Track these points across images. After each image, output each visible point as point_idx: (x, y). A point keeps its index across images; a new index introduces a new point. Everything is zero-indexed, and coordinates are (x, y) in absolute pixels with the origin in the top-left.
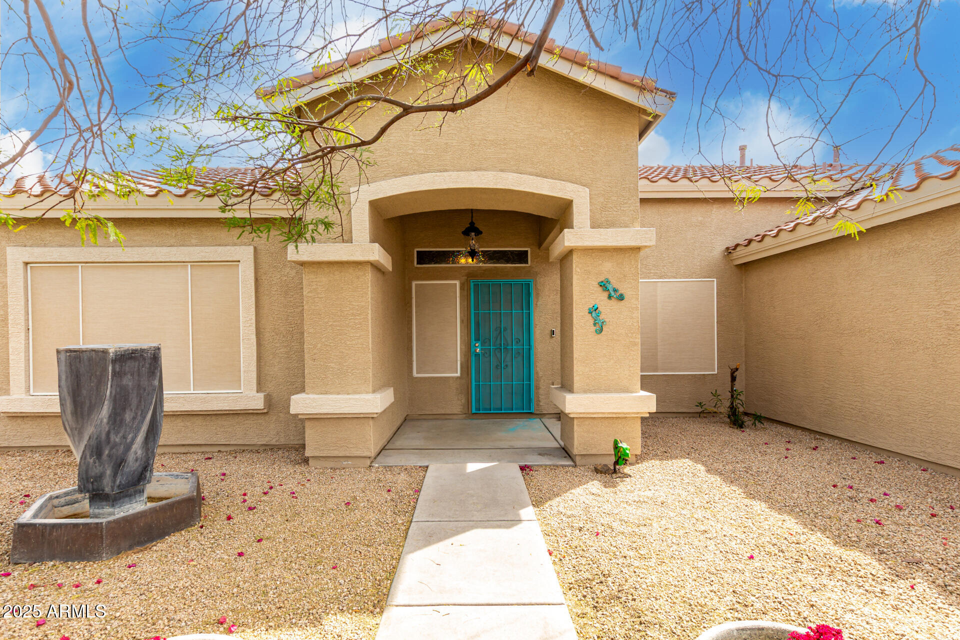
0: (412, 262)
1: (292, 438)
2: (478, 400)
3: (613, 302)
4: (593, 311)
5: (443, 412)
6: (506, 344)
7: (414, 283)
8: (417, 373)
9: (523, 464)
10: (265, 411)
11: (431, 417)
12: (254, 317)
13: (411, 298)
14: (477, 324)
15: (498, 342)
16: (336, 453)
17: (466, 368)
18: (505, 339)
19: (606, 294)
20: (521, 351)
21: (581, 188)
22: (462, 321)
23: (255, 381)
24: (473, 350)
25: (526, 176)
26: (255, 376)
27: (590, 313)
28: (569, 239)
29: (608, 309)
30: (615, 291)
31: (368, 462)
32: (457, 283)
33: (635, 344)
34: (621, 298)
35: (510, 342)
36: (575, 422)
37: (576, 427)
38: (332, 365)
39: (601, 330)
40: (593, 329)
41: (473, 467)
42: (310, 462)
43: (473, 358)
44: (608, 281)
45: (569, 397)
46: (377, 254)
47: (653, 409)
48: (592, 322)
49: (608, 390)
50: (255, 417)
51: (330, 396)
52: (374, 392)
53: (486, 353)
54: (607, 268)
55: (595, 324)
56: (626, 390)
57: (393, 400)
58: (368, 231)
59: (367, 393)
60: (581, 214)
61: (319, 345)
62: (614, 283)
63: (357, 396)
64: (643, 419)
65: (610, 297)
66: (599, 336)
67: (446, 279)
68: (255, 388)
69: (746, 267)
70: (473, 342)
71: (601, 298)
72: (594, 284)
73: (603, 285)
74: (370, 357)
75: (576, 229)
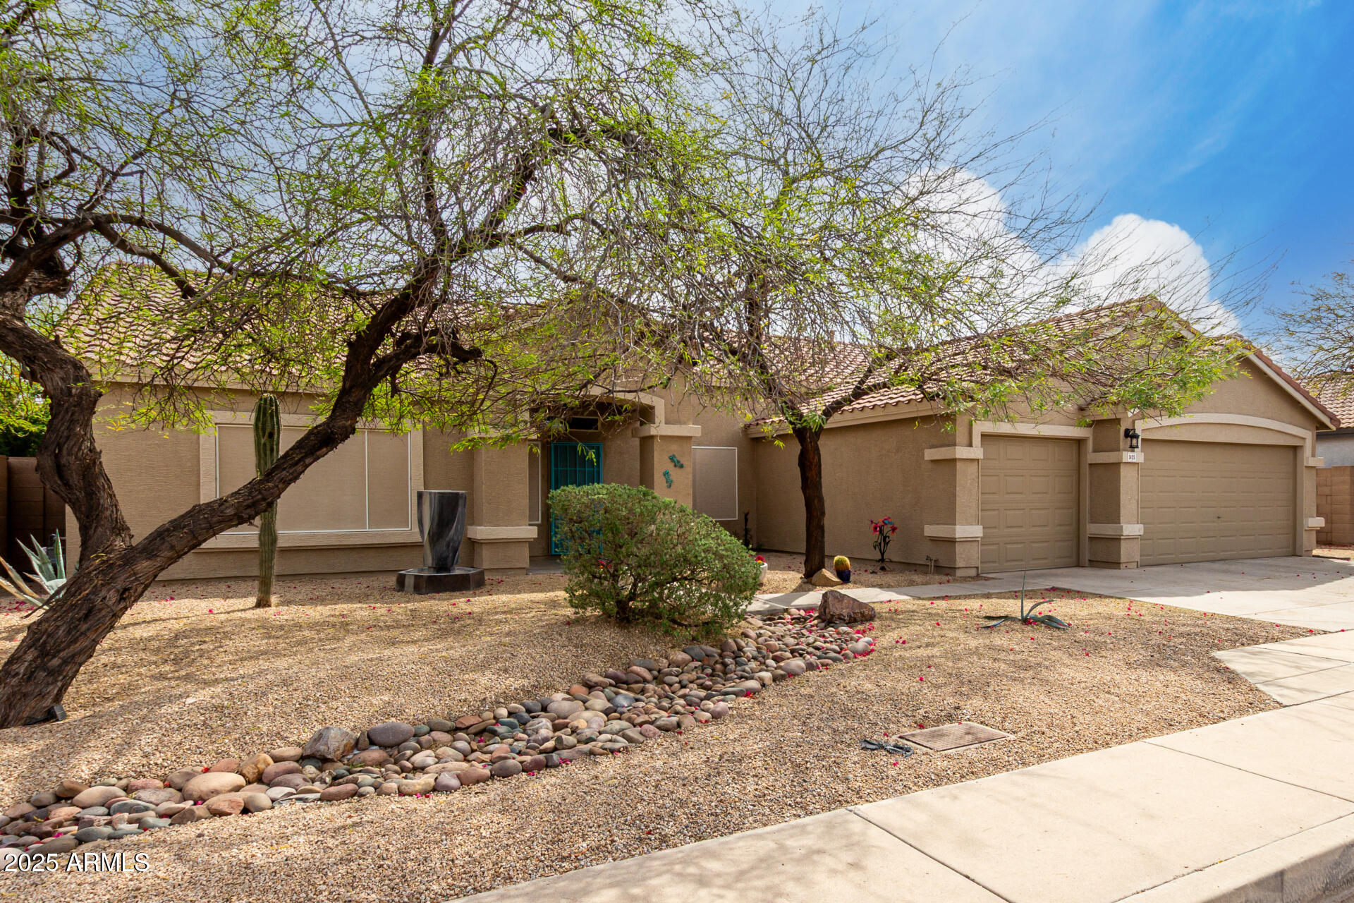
3: (677, 470)
4: (666, 474)
14: (556, 479)
16: (505, 566)
19: (673, 464)
21: (660, 399)
22: (543, 476)
27: (664, 475)
28: (652, 430)
29: (675, 474)
30: (678, 462)
31: (525, 572)
33: (690, 494)
34: (682, 466)
39: (671, 486)
40: (666, 485)
44: (674, 456)
48: (665, 480)
52: (529, 525)
54: (674, 448)
55: (667, 482)
59: (526, 525)
60: (660, 414)
62: (678, 457)
65: (675, 466)
66: (668, 490)
69: (756, 440)
71: (669, 467)
72: (666, 458)
73: (672, 459)
74: (527, 501)
75: (656, 423)
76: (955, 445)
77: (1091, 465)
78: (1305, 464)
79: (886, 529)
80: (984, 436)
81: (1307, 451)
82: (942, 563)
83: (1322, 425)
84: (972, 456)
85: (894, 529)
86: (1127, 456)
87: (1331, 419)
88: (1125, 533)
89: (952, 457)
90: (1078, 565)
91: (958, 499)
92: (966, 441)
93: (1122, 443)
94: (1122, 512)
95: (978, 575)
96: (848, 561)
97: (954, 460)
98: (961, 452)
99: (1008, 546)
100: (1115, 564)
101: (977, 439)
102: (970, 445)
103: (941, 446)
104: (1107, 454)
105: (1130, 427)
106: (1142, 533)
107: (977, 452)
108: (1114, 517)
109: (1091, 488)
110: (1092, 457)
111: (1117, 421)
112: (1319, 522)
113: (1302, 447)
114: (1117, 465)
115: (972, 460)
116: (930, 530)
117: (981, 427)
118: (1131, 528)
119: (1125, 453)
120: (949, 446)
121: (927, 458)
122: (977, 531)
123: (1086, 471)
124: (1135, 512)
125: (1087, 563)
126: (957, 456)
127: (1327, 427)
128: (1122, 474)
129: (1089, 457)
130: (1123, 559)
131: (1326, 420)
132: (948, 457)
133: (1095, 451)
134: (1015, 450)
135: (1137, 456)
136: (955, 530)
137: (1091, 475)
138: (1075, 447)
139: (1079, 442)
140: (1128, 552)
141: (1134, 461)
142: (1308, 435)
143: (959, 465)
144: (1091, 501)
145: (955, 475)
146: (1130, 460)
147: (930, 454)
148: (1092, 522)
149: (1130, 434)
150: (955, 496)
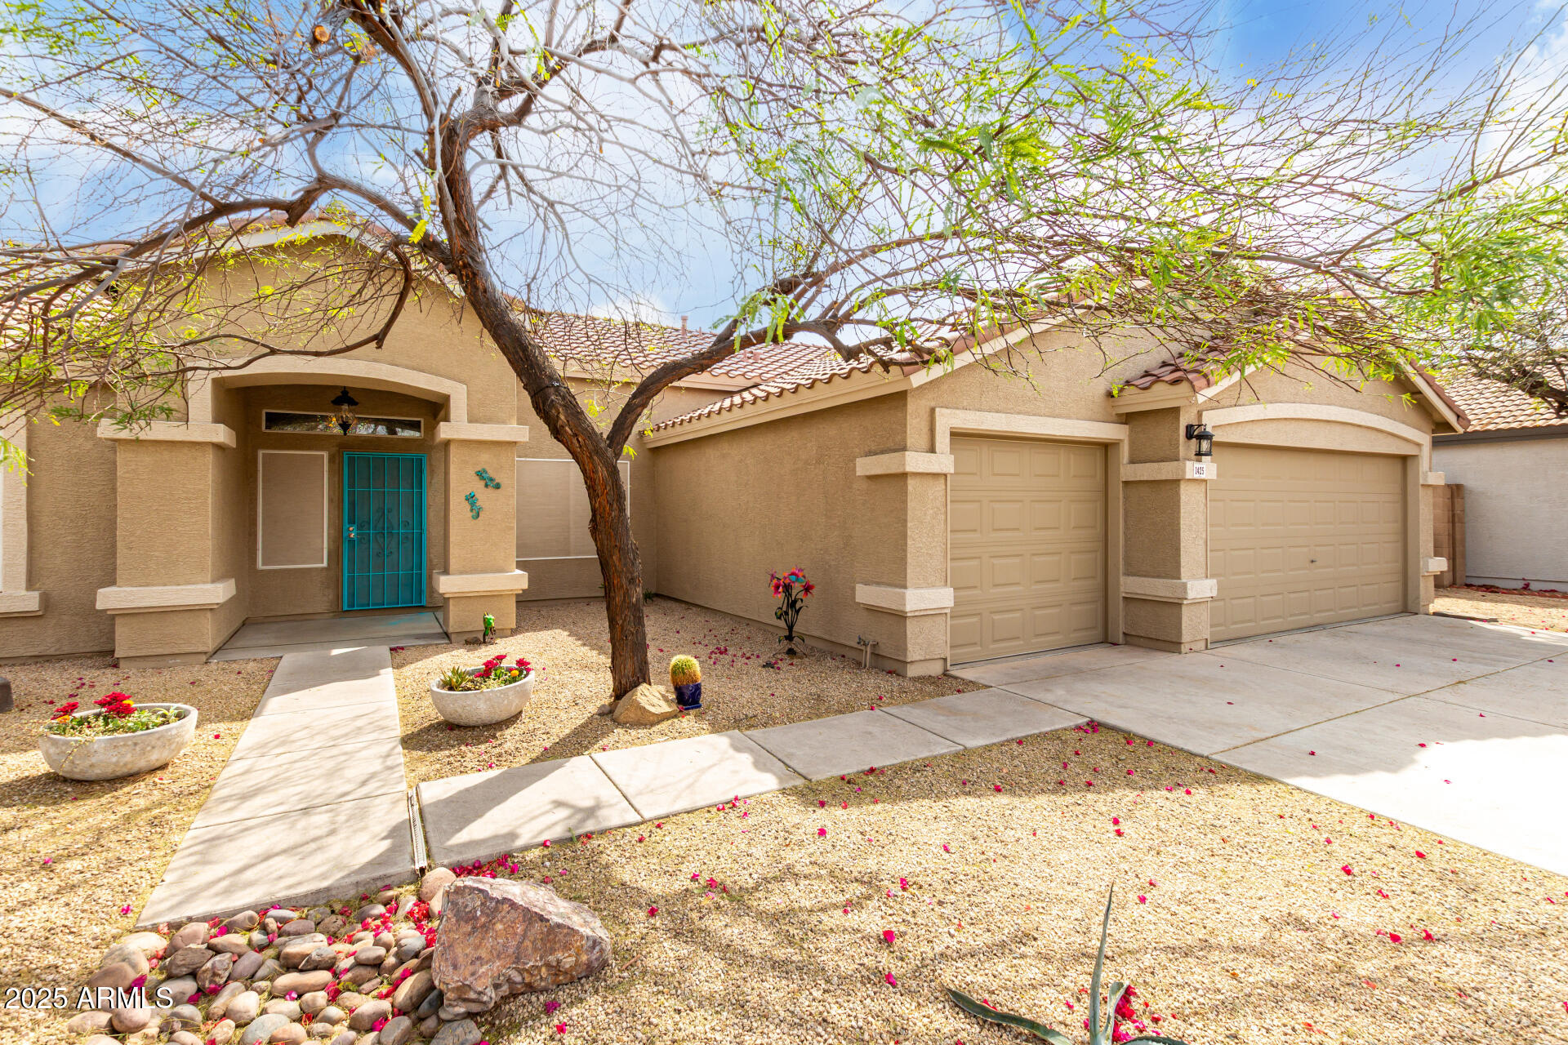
0: (259, 426)
1: (81, 645)
2: (351, 595)
3: (490, 490)
4: (471, 499)
5: (301, 612)
6: (391, 527)
7: (261, 453)
8: (263, 564)
9: (393, 646)
10: (40, 613)
11: (284, 619)
12: (24, 498)
13: (256, 471)
14: (352, 504)
15: (380, 525)
16: (160, 651)
17: (335, 555)
18: (389, 521)
19: (483, 483)
20: (410, 536)
21: (458, 385)
22: (331, 500)
23: (24, 577)
24: (345, 534)
25: (400, 369)
26: (24, 571)
27: (467, 500)
28: (445, 431)
29: (484, 496)
30: (492, 480)
31: (204, 658)
32: (325, 454)
33: (512, 528)
34: (498, 487)
35: (396, 526)
36: (451, 602)
37: (451, 607)
38: (156, 554)
39: (478, 516)
40: (470, 514)
41: (335, 652)
42: (122, 664)
43: (346, 545)
44: (485, 471)
45: (443, 579)
46: (222, 434)
47: (526, 586)
48: (469, 508)
49: (484, 571)
50: (21, 622)
51: (154, 588)
52: (213, 582)
53: (363, 538)
54: (485, 459)
55: (472, 510)
56: (502, 570)
57: (234, 592)
58: (210, 410)
59: (204, 583)
60: (458, 407)
61: (139, 532)
62: (491, 473)
63: (189, 587)
64: (517, 595)
65: (486, 486)
66: (474, 522)
67: (309, 449)
68: (24, 585)
69: (657, 451)
70: (346, 525)
71: (477, 487)
72: (471, 473)
73: (480, 475)
74: (209, 544)
75: (453, 422)
76: (904, 449)
77: (1126, 483)
78: (1421, 482)
79: (797, 589)
80: (956, 435)
81: (1424, 464)
82: (885, 650)
83: (1446, 426)
84: (935, 469)
85: (808, 588)
86: (1191, 469)
87: (1458, 416)
88: (1191, 594)
89: (900, 470)
90: (1106, 640)
91: (909, 542)
92: (924, 442)
93: (1186, 448)
94: (1184, 560)
95: (945, 674)
96: (696, 665)
97: (904, 476)
98: (915, 461)
99: (996, 617)
100: (1170, 644)
101: (943, 441)
102: (932, 450)
103: (883, 452)
104: (1155, 465)
105: (1195, 422)
106: (1214, 594)
107: (943, 461)
108: (1170, 567)
109: (1125, 522)
110: (1128, 471)
111: (1175, 412)
112: (1440, 565)
113: (1415, 457)
114: (1176, 482)
115: (935, 475)
116: (866, 594)
117: (948, 420)
118: (1199, 587)
119: (1189, 464)
120: (895, 451)
121: (860, 472)
122: (943, 597)
123: (1118, 492)
124: (1203, 559)
125: (1121, 639)
126: (908, 469)
127: (1454, 430)
128: (1183, 498)
129: (1122, 470)
130: (1186, 637)
131: (1451, 418)
132: (894, 469)
133: (1132, 461)
134: (1007, 460)
135: (1208, 469)
136: (903, 597)
137: (1126, 498)
138: (1099, 454)
139: (1106, 448)
140: (1194, 625)
141: (1203, 477)
142: (1425, 439)
143: (912, 483)
144: (1126, 540)
145: (905, 502)
146: (1197, 476)
147: (866, 466)
148: (1128, 574)
149: (1196, 434)
150: (904, 536)
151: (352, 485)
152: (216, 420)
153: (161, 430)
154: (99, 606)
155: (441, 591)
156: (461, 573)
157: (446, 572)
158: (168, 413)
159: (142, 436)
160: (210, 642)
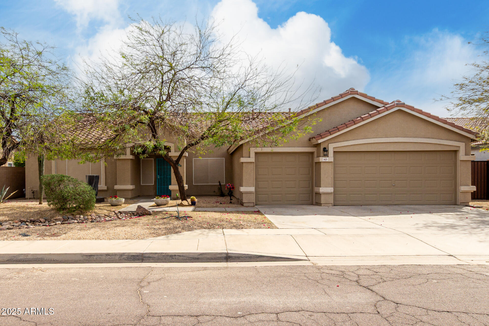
2: (158, 191)
7: (141, 159)
8: (142, 184)
10: (107, 190)
11: (146, 196)
12: (104, 170)
13: (140, 163)
15: (164, 175)
17: (155, 182)
21: (172, 144)
22: (154, 170)
23: (105, 183)
24: (157, 177)
28: (170, 154)
30: (179, 164)
32: (153, 159)
34: (181, 166)
35: (167, 175)
37: (171, 192)
38: (122, 180)
43: (157, 180)
45: (170, 186)
46: (132, 157)
52: (131, 185)
53: (161, 178)
57: (134, 188)
58: (130, 153)
59: (129, 185)
60: (172, 149)
68: (105, 185)
69: (231, 155)
70: (157, 175)
74: (130, 178)
75: (171, 152)
76: (242, 157)
78: (460, 159)
80: (256, 153)
81: (462, 153)
88: (323, 191)
90: (313, 204)
91: (244, 177)
92: (247, 155)
93: (322, 154)
94: (322, 182)
95: (254, 206)
96: (195, 198)
98: (245, 160)
99: (273, 195)
100: (320, 204)
101: (252, 155)
102: (249, 157)
105: (326, 147)
106: (332, 191)
107: (252, 159)
108: (320, 184)
109: (316, 172)
112: (470, 189)
113: (458, 150)
114: (319, 163)
115: (250, 163)
117: (255, 150)
118: (325, 189)
119: (323, 158)
122: (251, 189)
123: (314, 165)
124: (330, 183)
125: (315, 203)
126: (243, 162)
128: (322, 167)
129: (315, 160)
130: (322, 202)
133: (317, 157)
135: (329, 159)
136: (241, 189)
137: (316, 167)
138: (310, 156)
139: (312, 154)
140: (326, 199)
141: (327, 161)
142: (461, 144)
143: (244, 165)
144: (316, 178)
145: (243, 168)
146: (324, 161)
148: (316, 187)
149: (326, 150)
151: (158, 166)
152: (131, 155)
153: (122, 157)
154: (115, 188)
155: (169, 189)
156: (174, 185)
157: (170, 184)
158: (123, 154)
159: (120, 158)
160: (130, 196)
